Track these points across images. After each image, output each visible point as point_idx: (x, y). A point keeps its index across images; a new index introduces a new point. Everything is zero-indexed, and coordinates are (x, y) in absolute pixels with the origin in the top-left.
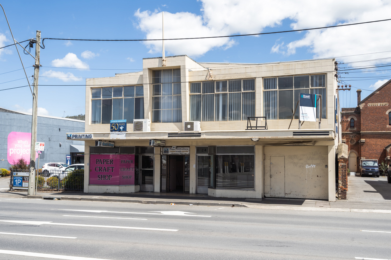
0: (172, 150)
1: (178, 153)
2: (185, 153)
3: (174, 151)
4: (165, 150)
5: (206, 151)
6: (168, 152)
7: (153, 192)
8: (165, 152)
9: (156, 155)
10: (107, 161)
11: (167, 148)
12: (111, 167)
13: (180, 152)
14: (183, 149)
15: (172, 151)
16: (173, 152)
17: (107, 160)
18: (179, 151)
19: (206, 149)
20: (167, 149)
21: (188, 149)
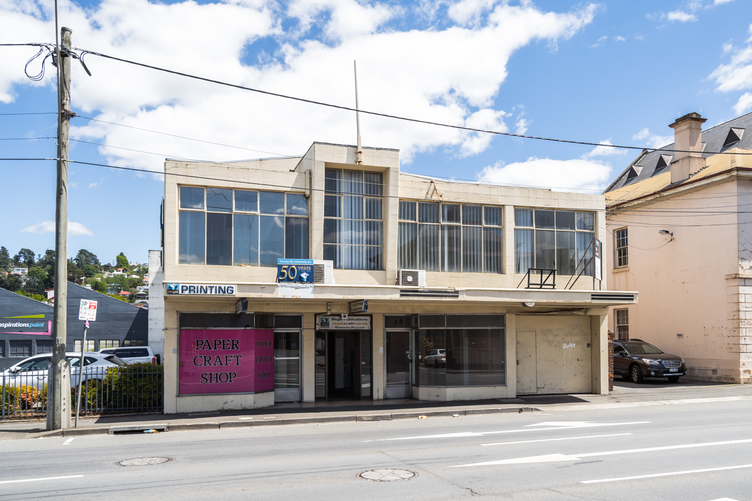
0: (336, 322)
1: (348, 326)
2: (362, 326)
3: (341, 324)
4: (323, 321)
5: (401, 322)
6: (327, 324)
7: (301, 401)
8: (323, 324)
9: (305, 330)
10: (224, 344)
11: (326, 317)
12: (233, 356)
13: (352, 325)
14: (357, 320)
15: (335, 324)
16: (339, 324)
17: (224, 341)
18: (349, 324)
19: (401, 320)
20: (327, 320)
21: (367, 320)
